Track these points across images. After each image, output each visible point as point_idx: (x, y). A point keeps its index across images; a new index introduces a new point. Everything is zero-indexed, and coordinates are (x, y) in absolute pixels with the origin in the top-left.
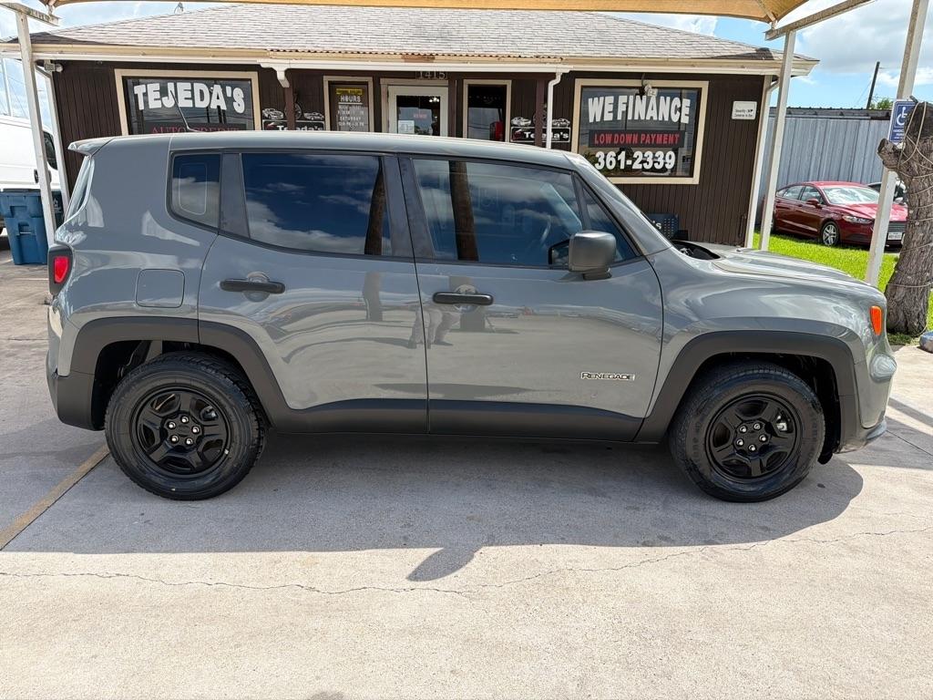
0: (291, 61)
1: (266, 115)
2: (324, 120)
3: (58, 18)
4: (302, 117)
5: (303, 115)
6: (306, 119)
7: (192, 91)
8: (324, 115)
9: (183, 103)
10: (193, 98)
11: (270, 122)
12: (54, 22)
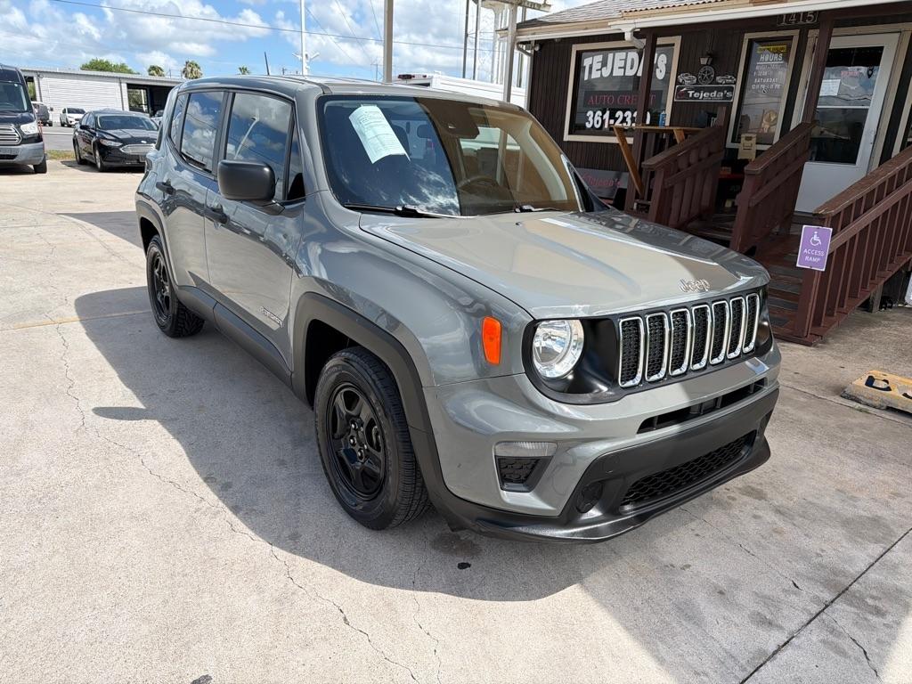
0: (636, 21)
1: (681, 81)
2: (735, 83)
3: (550, 6)
4: (714, 81)
5: (715, 77)
6: (718, 84)
7: (626, 60)
8: (736, 77)
9: (618, 73)
10: (625, 68)
11: (683, 88)
12: (546, 9)
